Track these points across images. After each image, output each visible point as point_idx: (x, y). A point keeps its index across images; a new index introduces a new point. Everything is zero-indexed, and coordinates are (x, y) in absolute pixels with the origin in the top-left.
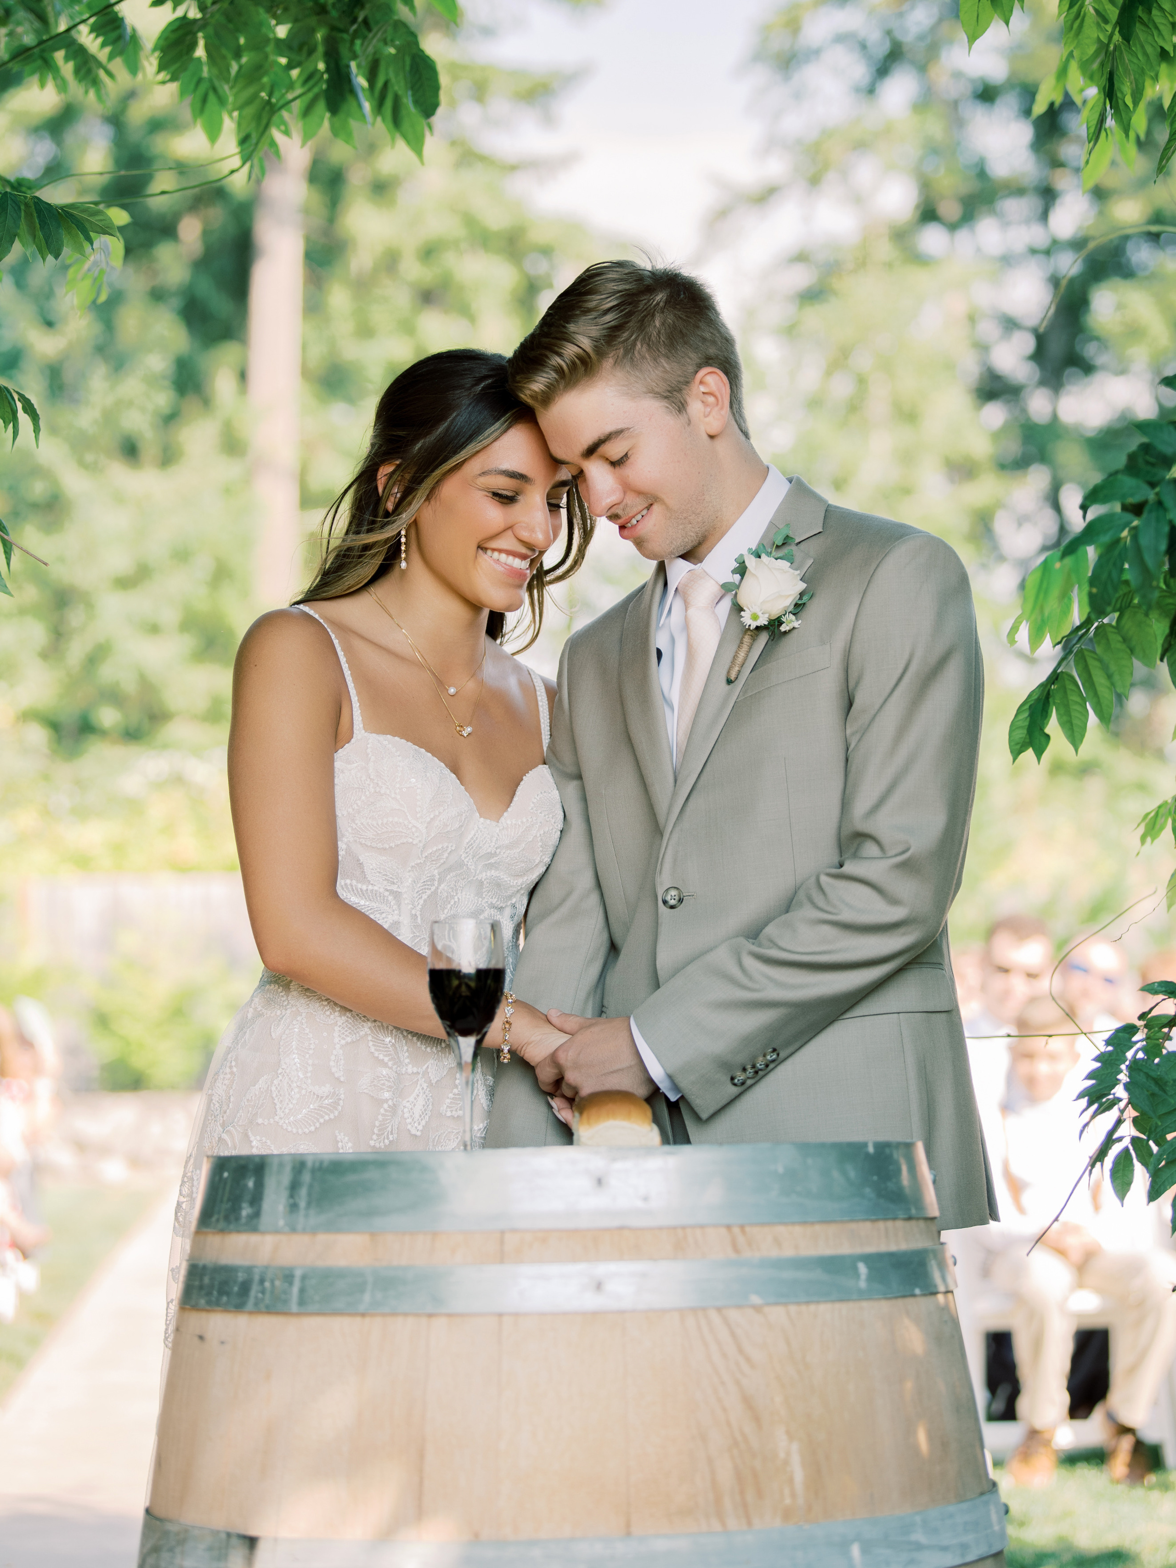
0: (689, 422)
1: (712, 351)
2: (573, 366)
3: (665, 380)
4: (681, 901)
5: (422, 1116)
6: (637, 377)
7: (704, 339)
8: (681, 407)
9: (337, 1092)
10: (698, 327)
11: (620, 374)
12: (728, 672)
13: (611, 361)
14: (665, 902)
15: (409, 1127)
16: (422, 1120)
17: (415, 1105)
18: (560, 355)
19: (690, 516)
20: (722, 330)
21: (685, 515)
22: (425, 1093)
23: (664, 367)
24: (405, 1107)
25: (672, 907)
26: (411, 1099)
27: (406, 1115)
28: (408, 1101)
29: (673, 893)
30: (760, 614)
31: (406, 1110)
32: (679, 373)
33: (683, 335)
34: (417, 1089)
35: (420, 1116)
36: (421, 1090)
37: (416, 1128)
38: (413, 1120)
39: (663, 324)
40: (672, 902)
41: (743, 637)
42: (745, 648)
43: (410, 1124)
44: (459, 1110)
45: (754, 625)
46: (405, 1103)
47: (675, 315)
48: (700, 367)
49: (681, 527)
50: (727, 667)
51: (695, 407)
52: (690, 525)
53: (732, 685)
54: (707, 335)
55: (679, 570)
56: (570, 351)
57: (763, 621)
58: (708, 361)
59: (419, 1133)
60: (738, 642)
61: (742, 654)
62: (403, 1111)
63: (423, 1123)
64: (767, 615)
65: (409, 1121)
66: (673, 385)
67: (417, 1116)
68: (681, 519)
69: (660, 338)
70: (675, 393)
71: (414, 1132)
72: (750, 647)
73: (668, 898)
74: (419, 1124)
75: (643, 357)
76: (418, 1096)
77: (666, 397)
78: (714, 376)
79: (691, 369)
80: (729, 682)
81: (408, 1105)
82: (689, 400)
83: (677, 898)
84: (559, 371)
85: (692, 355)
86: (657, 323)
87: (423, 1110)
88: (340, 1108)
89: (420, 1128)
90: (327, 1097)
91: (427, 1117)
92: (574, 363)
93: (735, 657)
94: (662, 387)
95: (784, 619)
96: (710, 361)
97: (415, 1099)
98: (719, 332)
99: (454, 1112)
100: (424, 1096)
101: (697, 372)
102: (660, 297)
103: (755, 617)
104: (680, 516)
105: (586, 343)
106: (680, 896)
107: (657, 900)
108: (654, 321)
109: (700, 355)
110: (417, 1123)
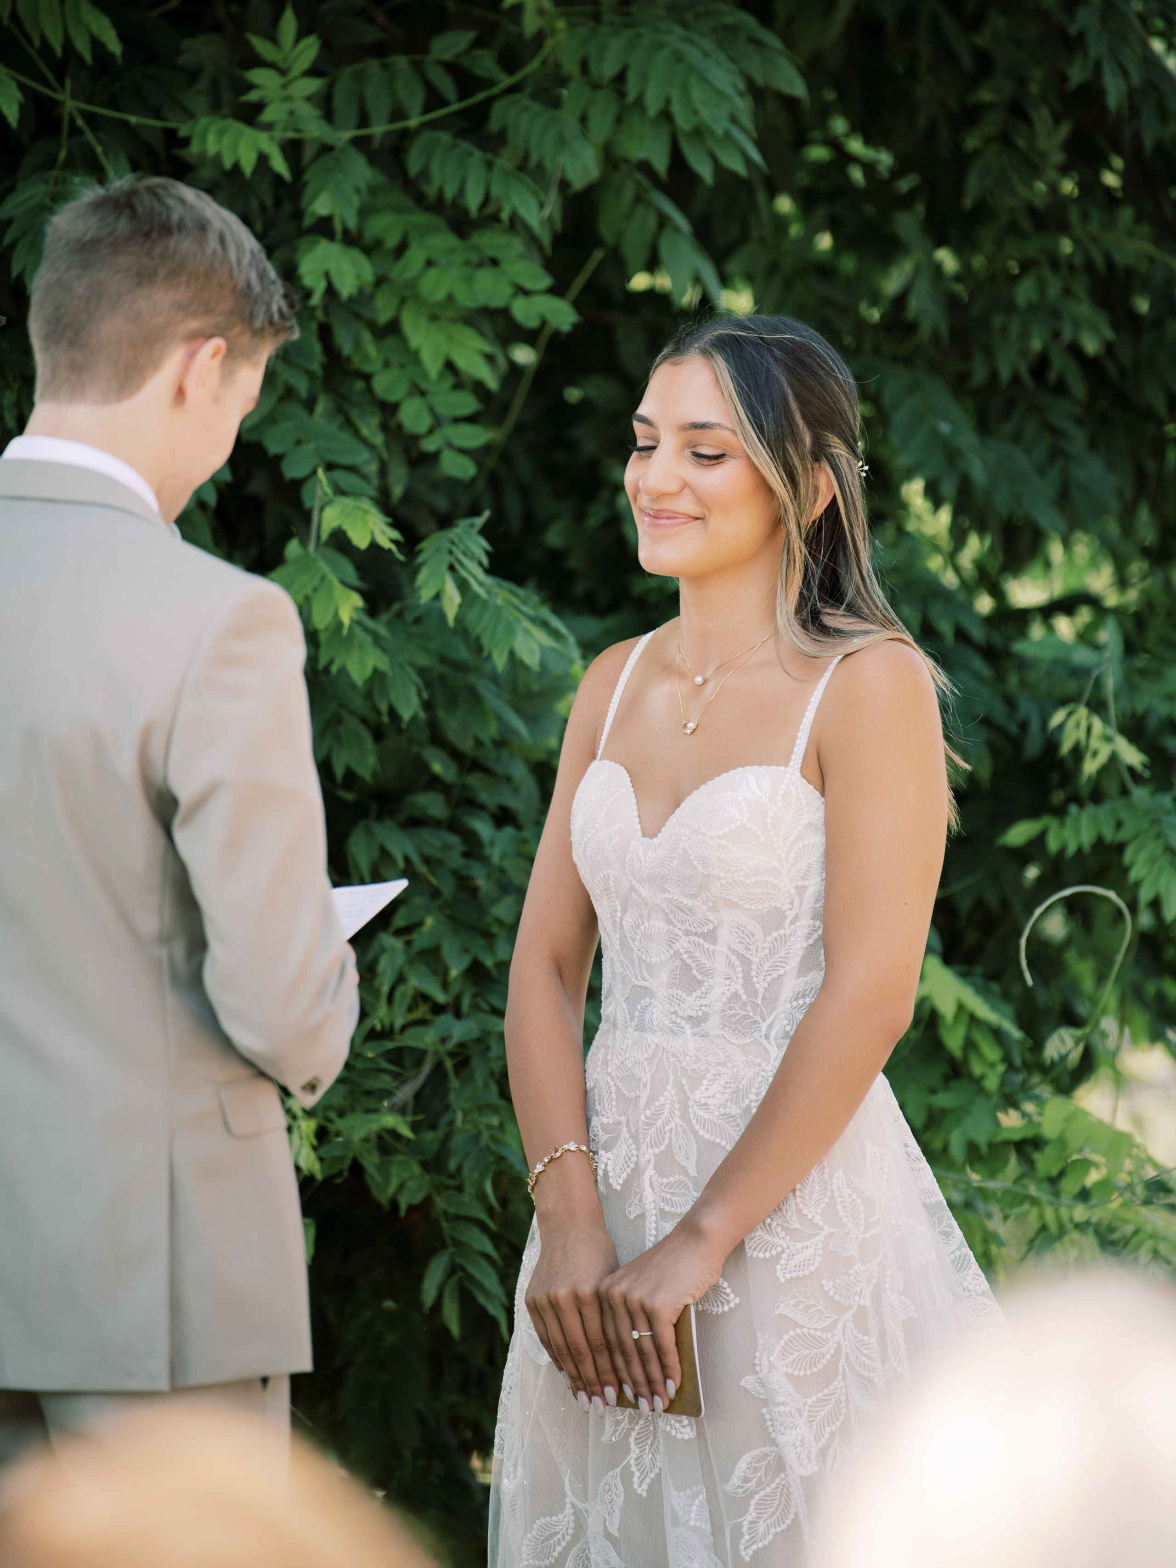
110: (618, 1177)
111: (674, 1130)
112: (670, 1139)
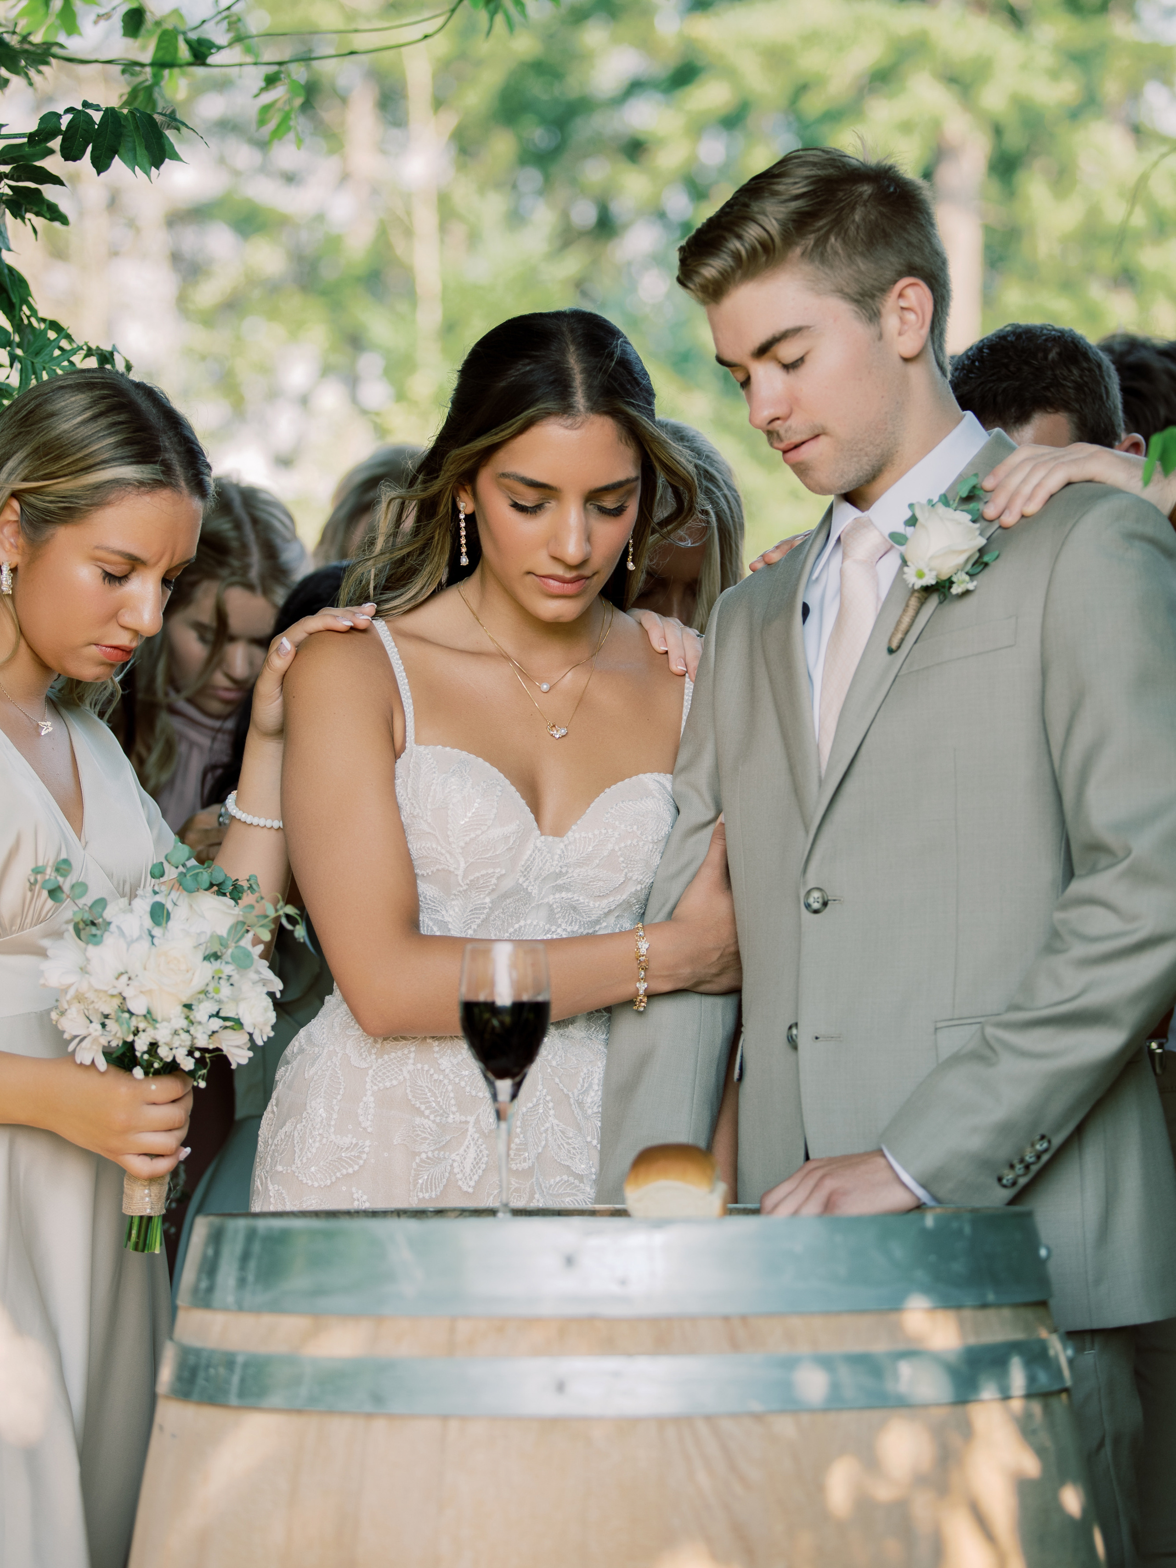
0: (880, 337)
1: (918, 260)
2: (753, 253)
3: (857, 281)
4: (825, 904)
5: (474, 1170)
6: (826, 274)
7: (909, 244)
8: (874, 316)
9: (361, 1144)
10: (905, 229)
11: (807, 268)
12: (890, 641)
13: (798, 250)
14: (808, 906)
15: (460, 1183)
16: (474, 1174)
17: (465, 1158)
18: (740, 237)
19: (867, 447)
20: (934, 241)
21: (860, 446)
22: (476, 1144)
23: (858, 267)
24: (454, 1161)
25: (816, 912)
26: (461, 1151)
27: (456, 1170)
28: (458, 1154)
29: (816, 894)
30: (926, 571)
31: (455, 1164)
32: (875, 276)
33: (886, 235)
34: (467, 1140)
35: (472, 1170)
36: (471, 1142)
37: (467, 1183)
38: (464, 1175)
39: (864, 219)
40: (816, 906)
41: (909, 600)
42: (911, 612)
43: (461, 1179)
44: (524, 1162)
45: (919, 583)
46: (453, 1156)
47: (880, 212)
48: (901, 275)
49: (855, 459)
50: (889, 634)
51: (891, 322)
52: (867, 458)
53: (894, 655)
54: (914, 241)
55: (847, 514)
56: (752, 232)
57: (930, 580)
58: (912, 270)
59: (471, 1190)
60: (904, 605)
61: (906, 620)
62: (451, 1166)
63: (476, 1177)
64: (934, 573)
65: (459, 1176)
66: (866, 289)
67: (468, 1170)
68: (855, 450)
69: (858, 233)
70: (867, 298)
71: (465, 1188)
72: (917, 612)
73: (811, 900)
74: (471, 1179)
75: (836, 253)
76: (468, 1147)
77: (857, 301)
78: (917, 288)
79: (889, 274)
80: (891, 651)
81: (457, 1158)
82: (884, 311)
83: (820, 900)
84: (737, 256)
85: (893, 259)
86: (857, 218)
87: (475, 1163)
88: (361, 1162)
89: (472, 1183)
90: (347, 1149)
91: (480, 1172)
92: (754, 249)
93: (899, 622)
94: (853, 289)
95: (954, 579)
96: (915, 272)
97: (465, 1151)
98: (930, 243)
99: (518, 1165)
100: (476, 1148)
101: (895, 282)
102: (866, 189)
103: (920, 575)
104: (855, 448)
105: (773, 227)
106: (823, 898)
107: (799, 901)
108: (853, 215)
109: (902, 261)
110: (468, 1178)
111: (550, 1130)
112: (547, 1140)
